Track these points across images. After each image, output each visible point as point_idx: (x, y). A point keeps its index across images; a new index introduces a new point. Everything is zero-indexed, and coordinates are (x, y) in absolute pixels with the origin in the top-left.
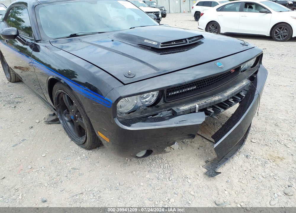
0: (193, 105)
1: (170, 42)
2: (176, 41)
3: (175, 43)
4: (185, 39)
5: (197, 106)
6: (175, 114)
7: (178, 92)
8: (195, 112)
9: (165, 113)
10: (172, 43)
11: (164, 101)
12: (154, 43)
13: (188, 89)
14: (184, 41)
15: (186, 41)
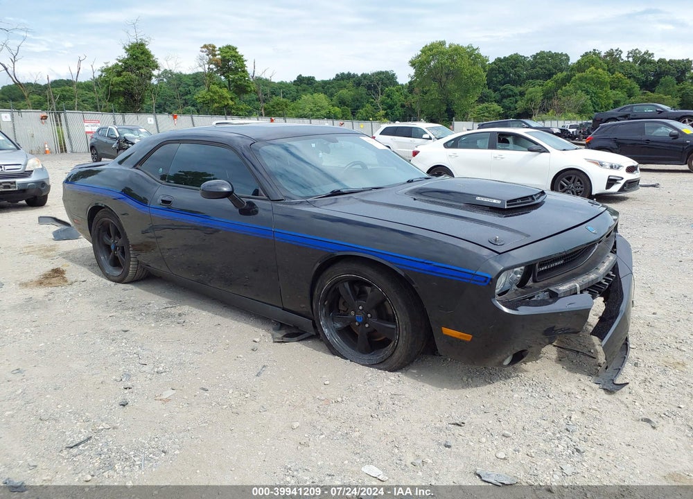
0: (572, 284)
1: (515, 200)
2: (521, 199)
3: (521, 202)
4: (531, 196)
5: (578, 286)
6: (554, 296)
7: (546, 268)
8: (576, 293)
9: (542, 295)
10: (518, 202)
11: (534, 281)
12: (495, 201)
13: (556, 264)
14: (530, 200)
15: (533, 199)
